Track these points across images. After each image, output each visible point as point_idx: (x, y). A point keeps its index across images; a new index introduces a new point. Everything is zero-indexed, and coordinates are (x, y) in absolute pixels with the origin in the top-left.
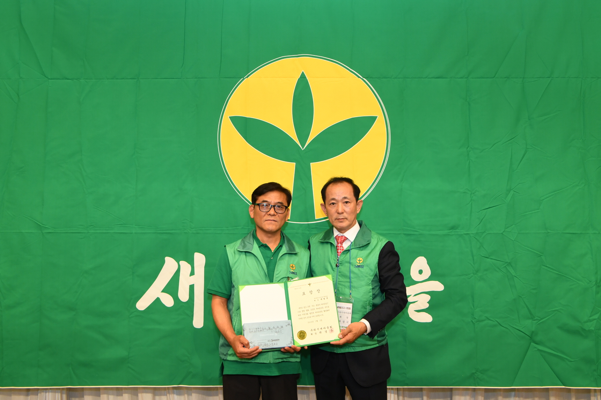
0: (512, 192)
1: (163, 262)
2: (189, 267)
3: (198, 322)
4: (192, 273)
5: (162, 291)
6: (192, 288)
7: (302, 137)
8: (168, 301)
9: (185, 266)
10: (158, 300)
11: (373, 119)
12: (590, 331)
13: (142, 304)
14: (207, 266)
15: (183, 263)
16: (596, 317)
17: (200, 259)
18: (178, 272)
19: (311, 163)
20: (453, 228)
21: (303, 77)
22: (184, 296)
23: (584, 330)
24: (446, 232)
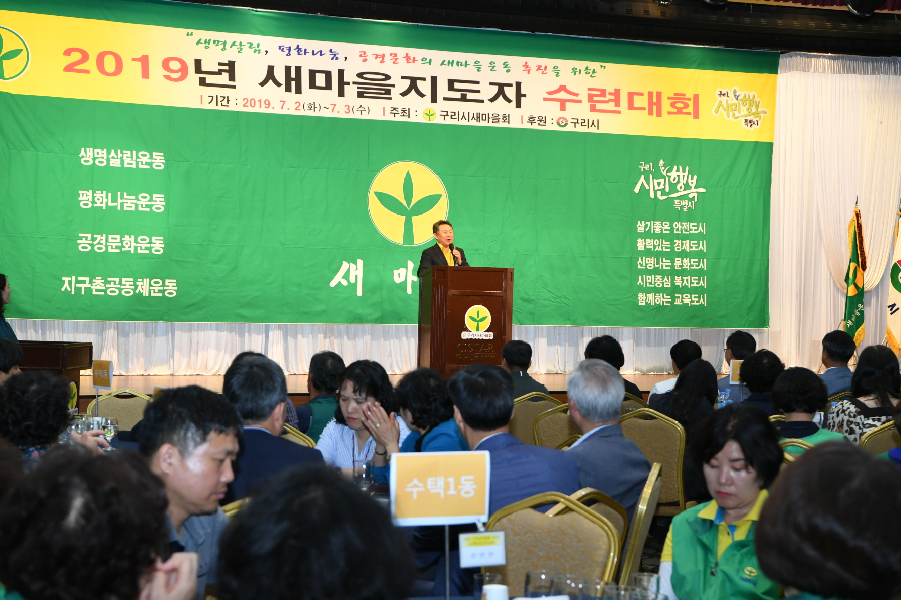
0: (503, 234)
1: (342, 264)
2: (355, 266)
3: (359, 293)
4: (357, 269)
5: (343, 278)
6: (357, 276)
7: (409, 203)
8: (345, 283)
9: (353, 266)
10: (340, 282)
11: (441, 195)
12: (533, 300)
13: (333, 284)
14: (364, 266)
15: (351, 264)
16: (536, 294)
17: (360, 262)
18: (349, 269)
19: (413, 217)
20: (477, 250)
21: (408, 172)
22: (353, 280)
23: (531, 300)
24: (473, 252)
